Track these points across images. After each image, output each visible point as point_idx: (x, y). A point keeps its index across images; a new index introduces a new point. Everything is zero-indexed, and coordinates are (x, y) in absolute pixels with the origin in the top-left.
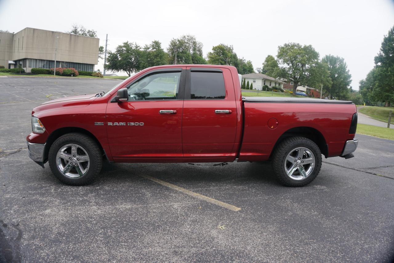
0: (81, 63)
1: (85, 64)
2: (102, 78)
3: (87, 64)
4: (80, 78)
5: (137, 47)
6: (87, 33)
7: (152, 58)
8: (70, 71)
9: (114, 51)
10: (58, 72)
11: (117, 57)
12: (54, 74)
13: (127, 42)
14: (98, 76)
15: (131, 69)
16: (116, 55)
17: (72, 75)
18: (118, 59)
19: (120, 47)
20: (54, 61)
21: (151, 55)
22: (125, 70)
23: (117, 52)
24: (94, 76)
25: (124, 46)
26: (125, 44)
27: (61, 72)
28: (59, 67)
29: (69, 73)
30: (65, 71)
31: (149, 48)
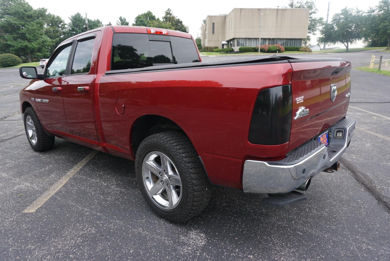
0: (289, 38)
1: (293, 39)
2: (310, 53)
3: (295, 39)
5: (358, 12)
7: (377, 23)
8: (276, 47)
9: (330, 22)
10: (264, 49)
11: (333, 28)
12: (258, 52)
13: (346, 8)
14: (306, 51)
15: (351, 40)
16: (332, 25)
17: (277, 52)
19: (337, 15)
20: (259, 38)
21: (376, 19)
22: (342, 41)
23: (332, 21)
24: (302, 51)
25: (342, 14)
26: (343, 10)
27: (267, 48)
28: (266, 44)
29: (274, 50)
30: (270, 48)
31: (373, 11)
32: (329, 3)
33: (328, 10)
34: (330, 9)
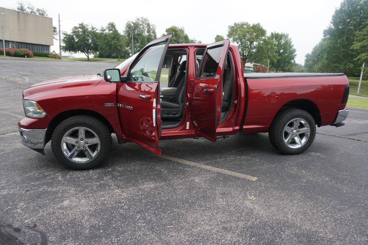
0: (35, 43)
1: (39, 45)
2: (60, 60)
3: (42, 45)
4: (36, 59)
5: (93, 29)
6: (36, 11)
7: (110, 40)
8: (23, 52)
9: (70, 32)
10: (9, 52)
11: (73, 39)
12: (3, 55)
13: (83, 23)
14: (56, 58)
15: (89, 51)
16: (72, 36)
17: (26, 56)
18: (75, 41)
19: (76, 28)
20: (2, 40)
21: (109, 37)
22: (83, 51)
23: (72, 33)
24: (51, 57)
25: (80, 28)
26: (80, 25)
27: (13, 51)
28: (9, 47)
29: (22, 54)
30: (17, 52)
31: (104, 30)
32: (59, 14)
33: (59, 21)
34: (60, 21)
